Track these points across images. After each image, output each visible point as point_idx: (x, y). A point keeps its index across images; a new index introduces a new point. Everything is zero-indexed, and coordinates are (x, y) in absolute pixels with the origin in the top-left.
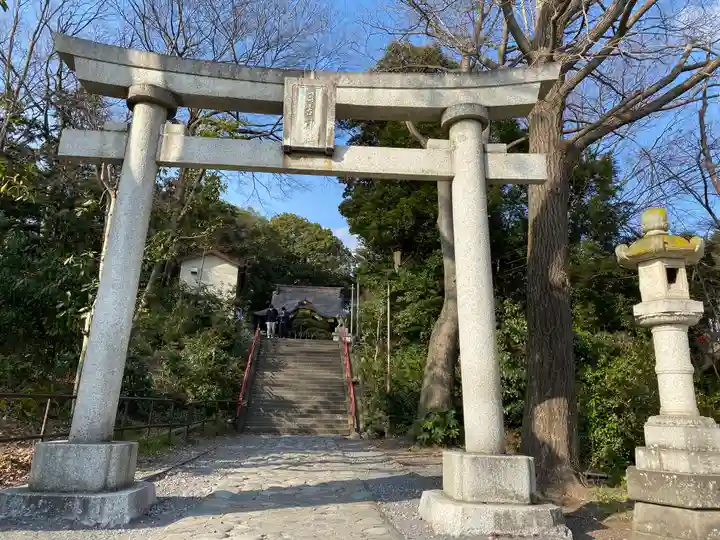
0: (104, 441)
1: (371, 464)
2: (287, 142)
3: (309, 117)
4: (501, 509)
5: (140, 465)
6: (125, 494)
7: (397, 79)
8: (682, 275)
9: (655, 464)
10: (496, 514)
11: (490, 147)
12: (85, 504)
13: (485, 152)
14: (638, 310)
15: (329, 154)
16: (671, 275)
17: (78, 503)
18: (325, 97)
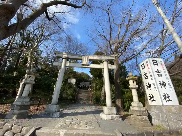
0: (56, 105)
1: (94, 108)
2: (83, 64)
3: (85, 61)
4: (112, 116)
5: (61, 108)
6: (58, 113)
7: (97, 56)
8: (135, 82)
9: (133, 109)
10: (111, 116)
11: (109, 64)
12: (53, 114)
13: (108, 65)
14: (129, 86)
15: (88, 65)
16: (134, 82)
17: (51, 114)
18: (87, 58)
